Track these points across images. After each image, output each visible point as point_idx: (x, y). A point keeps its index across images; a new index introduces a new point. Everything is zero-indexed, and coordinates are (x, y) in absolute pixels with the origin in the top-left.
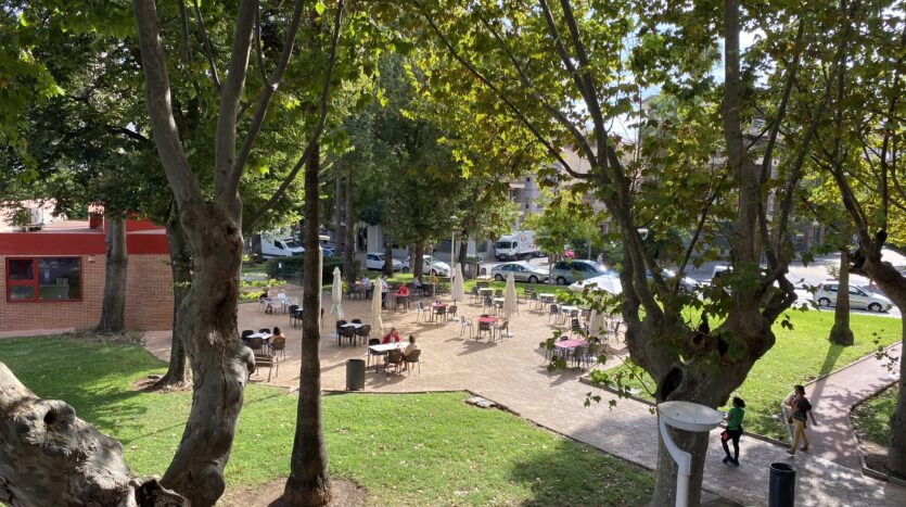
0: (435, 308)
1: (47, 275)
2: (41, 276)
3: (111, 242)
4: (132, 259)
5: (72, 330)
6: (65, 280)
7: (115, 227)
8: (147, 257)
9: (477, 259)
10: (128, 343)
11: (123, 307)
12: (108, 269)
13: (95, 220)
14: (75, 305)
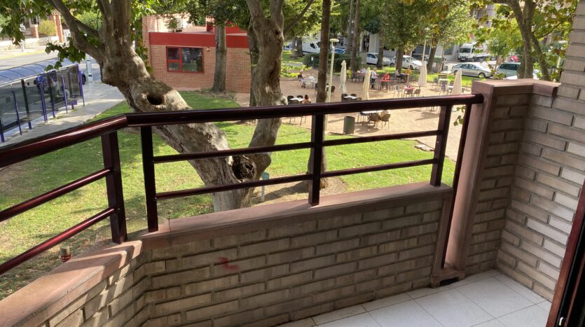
0: (406, 90)
1: (186, 58)
2: (183, 58)
3: (218, 40)
4: (229, 50)
5: (199, 89)
6: (195, 61)
7: (220, 31)
8: (237, 50)
9: (443, 59)
10: (227, 98)
11: (225, 78)
12: (216, 56)
13: (210, 26)
14: (200, 75)
